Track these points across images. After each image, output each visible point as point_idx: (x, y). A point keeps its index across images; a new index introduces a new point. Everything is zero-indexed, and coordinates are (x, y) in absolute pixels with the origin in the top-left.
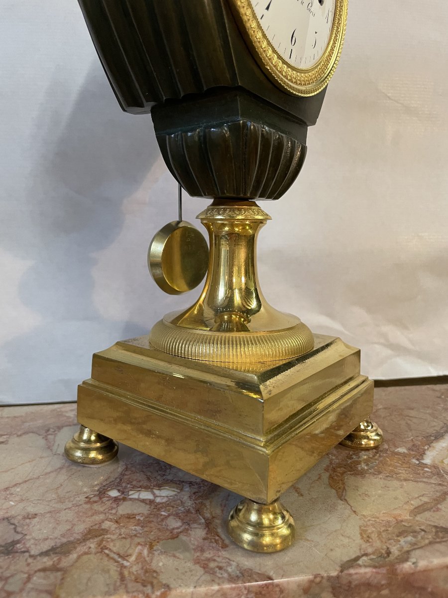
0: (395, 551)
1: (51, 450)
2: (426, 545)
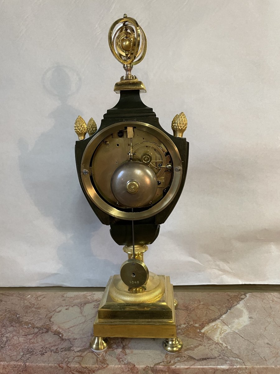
0: (172, 362)
2: (182, 361)
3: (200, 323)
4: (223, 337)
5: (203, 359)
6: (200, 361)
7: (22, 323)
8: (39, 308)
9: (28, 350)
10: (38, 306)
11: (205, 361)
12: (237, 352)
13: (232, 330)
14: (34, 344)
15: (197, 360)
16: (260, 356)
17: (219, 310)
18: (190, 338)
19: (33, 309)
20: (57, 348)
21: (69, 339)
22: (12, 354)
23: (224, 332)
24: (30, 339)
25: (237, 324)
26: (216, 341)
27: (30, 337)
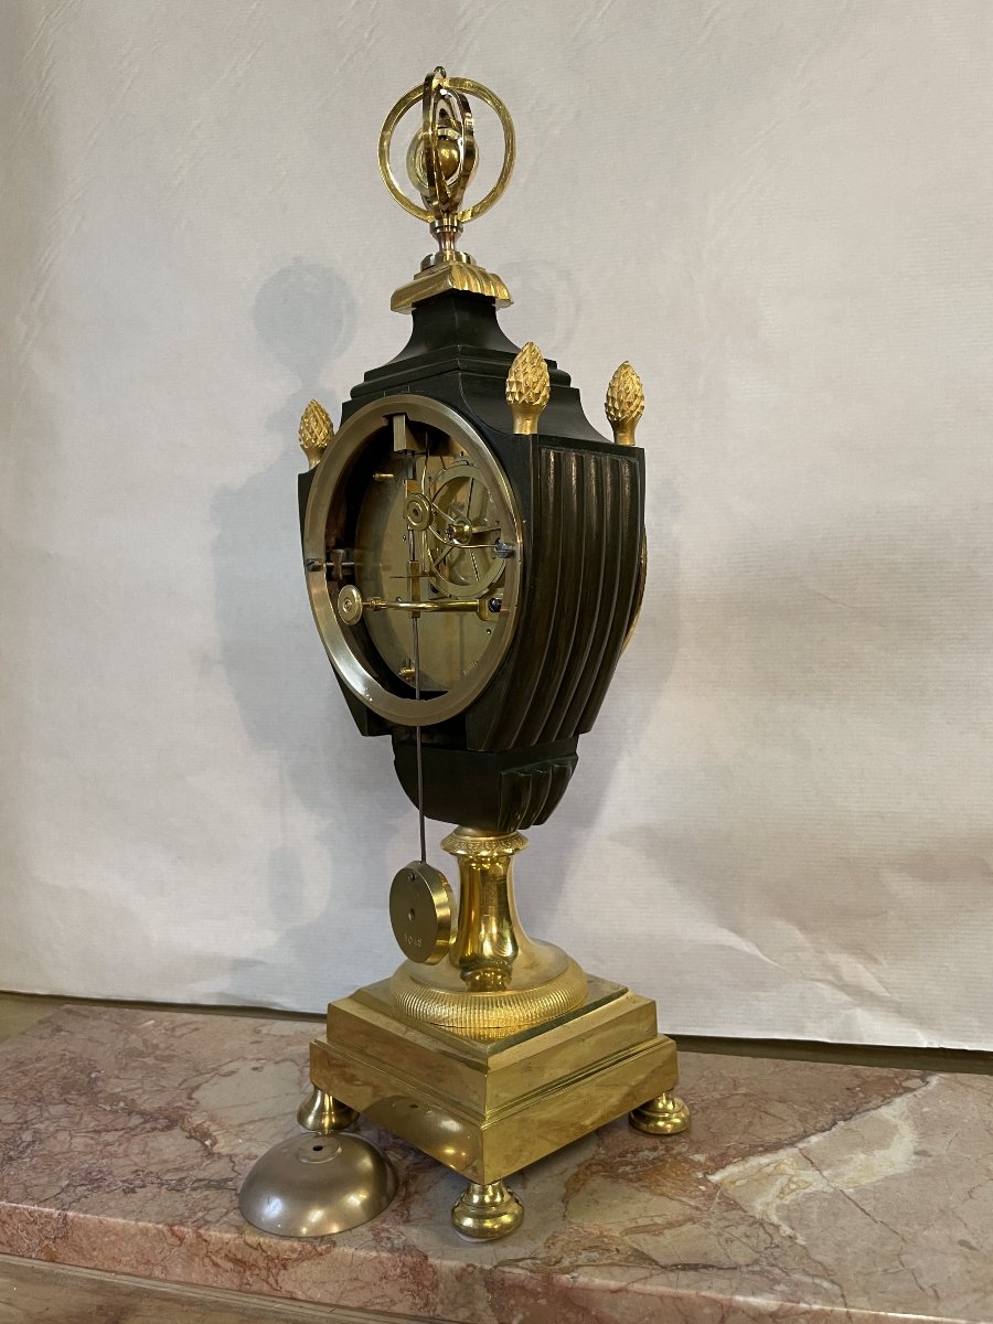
0: (566, 1262)
1: (301, 1087)
2: (604, 1265)
3: (715, 1153)
4: (788, 1206)
5: (686, 1267)
6: (671, 1271)
7: (100, 1095)
8: (168, 1059)
9: (90, 1173)
10: (167, 1053)
11: (691, 1274)
12: (828, 1259)
13: (833, 1184)
14: (114, 1160)
15: (662, 1267)
16: (920, 1281)
17: (803, 1118)
18: (661, 1195)
19: (146, 1060)
20: (184, 1178)
21: (230, 1157)
22: (35, 1182)
23: (799, 1188)
24: (108, 1144)
25: (860, 1168)
26: (757, 1216)
27: (109, 1137)
